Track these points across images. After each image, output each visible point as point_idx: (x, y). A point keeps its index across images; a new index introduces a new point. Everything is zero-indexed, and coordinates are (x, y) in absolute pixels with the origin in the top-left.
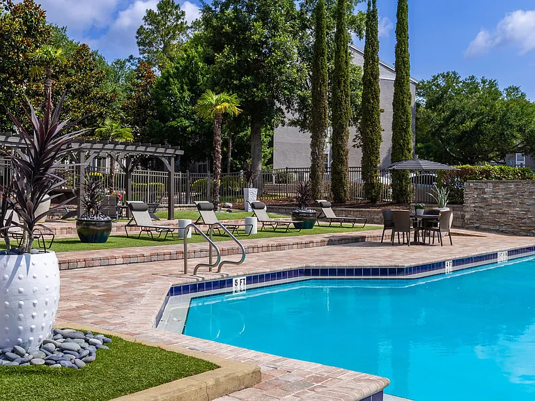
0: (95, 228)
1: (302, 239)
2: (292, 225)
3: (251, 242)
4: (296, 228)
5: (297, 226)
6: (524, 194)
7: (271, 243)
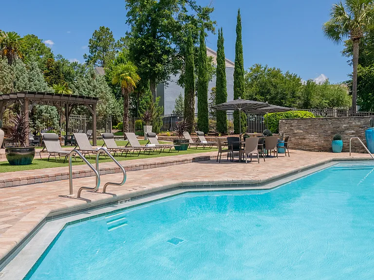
0: (20, 153)
1: (180, 157)
2: (173, 148)
3: (143, 161)
4: (176, 150)
5: (177, 149)
6: (316, 126)
7: (157, 162)
